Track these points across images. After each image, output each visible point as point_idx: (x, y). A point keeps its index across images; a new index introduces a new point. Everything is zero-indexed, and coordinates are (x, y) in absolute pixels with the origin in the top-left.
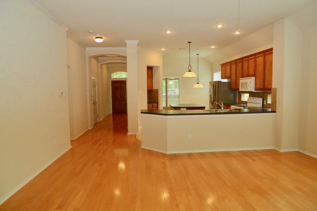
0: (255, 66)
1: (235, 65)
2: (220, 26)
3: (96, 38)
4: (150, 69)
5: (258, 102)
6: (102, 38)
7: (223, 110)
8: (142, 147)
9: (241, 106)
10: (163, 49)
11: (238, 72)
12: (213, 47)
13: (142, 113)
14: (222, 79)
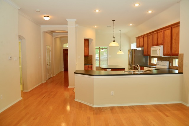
0: (164, 37)
1: (147, 37)
2: (137, 5)
3: (44, 16)
4: (86, 41)
5: (165, 65)
6: (49, 17)
7: (139, 71)
8: (75, 100)
9: (151, 68)
10: (96, 27)
11: (149, 42)
12: (131, 25)
13: (75, 73)
14: (137, 48)
